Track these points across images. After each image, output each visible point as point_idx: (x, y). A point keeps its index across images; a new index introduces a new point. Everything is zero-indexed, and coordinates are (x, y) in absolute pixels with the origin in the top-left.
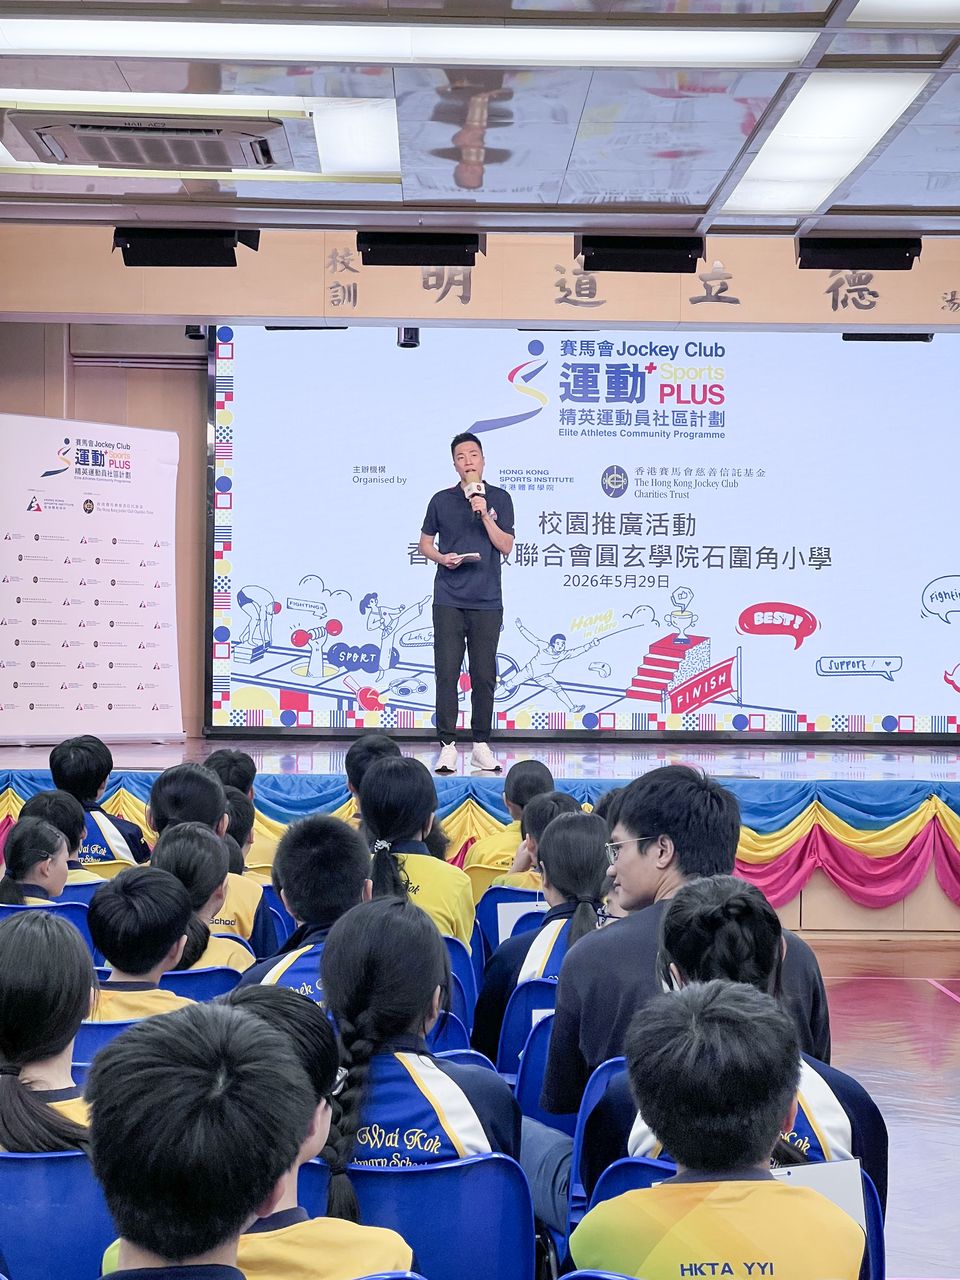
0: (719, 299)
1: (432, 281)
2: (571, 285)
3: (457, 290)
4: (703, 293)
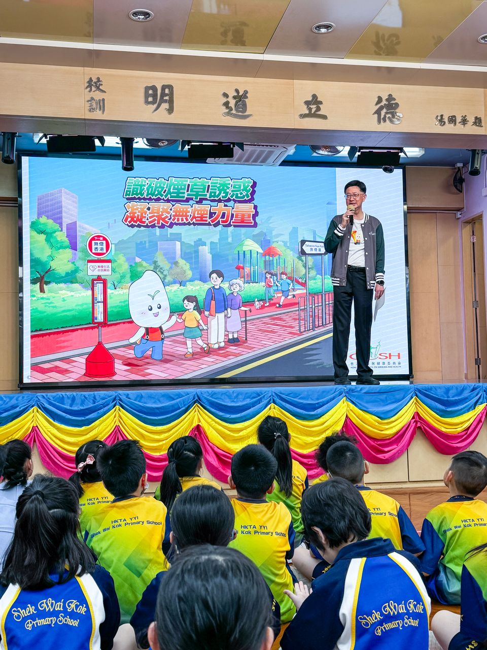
0: (315, 116)
1: (150, 99)
2: (233, 105)
3: (165, 106)
4: (307, 112)
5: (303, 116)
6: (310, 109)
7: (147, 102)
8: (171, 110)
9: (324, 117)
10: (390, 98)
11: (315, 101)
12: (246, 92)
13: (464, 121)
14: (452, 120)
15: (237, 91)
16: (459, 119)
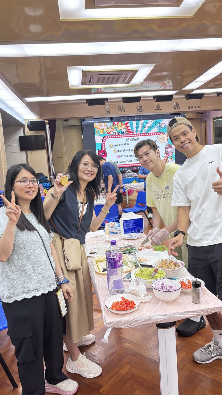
0: (158, 109)
1: (120, 109)
2: (139, 109)
3: (123, 110)
4: (156, 108)
5: (155, 110)
6: (157, 108)
7: (119, 110)
8: (124, 112)
9: (161, 109)
10: (177, 103)
11: (158, 105)
12: (142, 105)
13: (195, 107)
14: (192, 107)
15: (140, 105)
16: (194, 107)
